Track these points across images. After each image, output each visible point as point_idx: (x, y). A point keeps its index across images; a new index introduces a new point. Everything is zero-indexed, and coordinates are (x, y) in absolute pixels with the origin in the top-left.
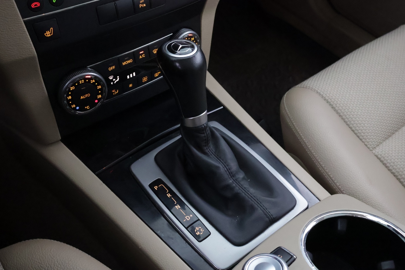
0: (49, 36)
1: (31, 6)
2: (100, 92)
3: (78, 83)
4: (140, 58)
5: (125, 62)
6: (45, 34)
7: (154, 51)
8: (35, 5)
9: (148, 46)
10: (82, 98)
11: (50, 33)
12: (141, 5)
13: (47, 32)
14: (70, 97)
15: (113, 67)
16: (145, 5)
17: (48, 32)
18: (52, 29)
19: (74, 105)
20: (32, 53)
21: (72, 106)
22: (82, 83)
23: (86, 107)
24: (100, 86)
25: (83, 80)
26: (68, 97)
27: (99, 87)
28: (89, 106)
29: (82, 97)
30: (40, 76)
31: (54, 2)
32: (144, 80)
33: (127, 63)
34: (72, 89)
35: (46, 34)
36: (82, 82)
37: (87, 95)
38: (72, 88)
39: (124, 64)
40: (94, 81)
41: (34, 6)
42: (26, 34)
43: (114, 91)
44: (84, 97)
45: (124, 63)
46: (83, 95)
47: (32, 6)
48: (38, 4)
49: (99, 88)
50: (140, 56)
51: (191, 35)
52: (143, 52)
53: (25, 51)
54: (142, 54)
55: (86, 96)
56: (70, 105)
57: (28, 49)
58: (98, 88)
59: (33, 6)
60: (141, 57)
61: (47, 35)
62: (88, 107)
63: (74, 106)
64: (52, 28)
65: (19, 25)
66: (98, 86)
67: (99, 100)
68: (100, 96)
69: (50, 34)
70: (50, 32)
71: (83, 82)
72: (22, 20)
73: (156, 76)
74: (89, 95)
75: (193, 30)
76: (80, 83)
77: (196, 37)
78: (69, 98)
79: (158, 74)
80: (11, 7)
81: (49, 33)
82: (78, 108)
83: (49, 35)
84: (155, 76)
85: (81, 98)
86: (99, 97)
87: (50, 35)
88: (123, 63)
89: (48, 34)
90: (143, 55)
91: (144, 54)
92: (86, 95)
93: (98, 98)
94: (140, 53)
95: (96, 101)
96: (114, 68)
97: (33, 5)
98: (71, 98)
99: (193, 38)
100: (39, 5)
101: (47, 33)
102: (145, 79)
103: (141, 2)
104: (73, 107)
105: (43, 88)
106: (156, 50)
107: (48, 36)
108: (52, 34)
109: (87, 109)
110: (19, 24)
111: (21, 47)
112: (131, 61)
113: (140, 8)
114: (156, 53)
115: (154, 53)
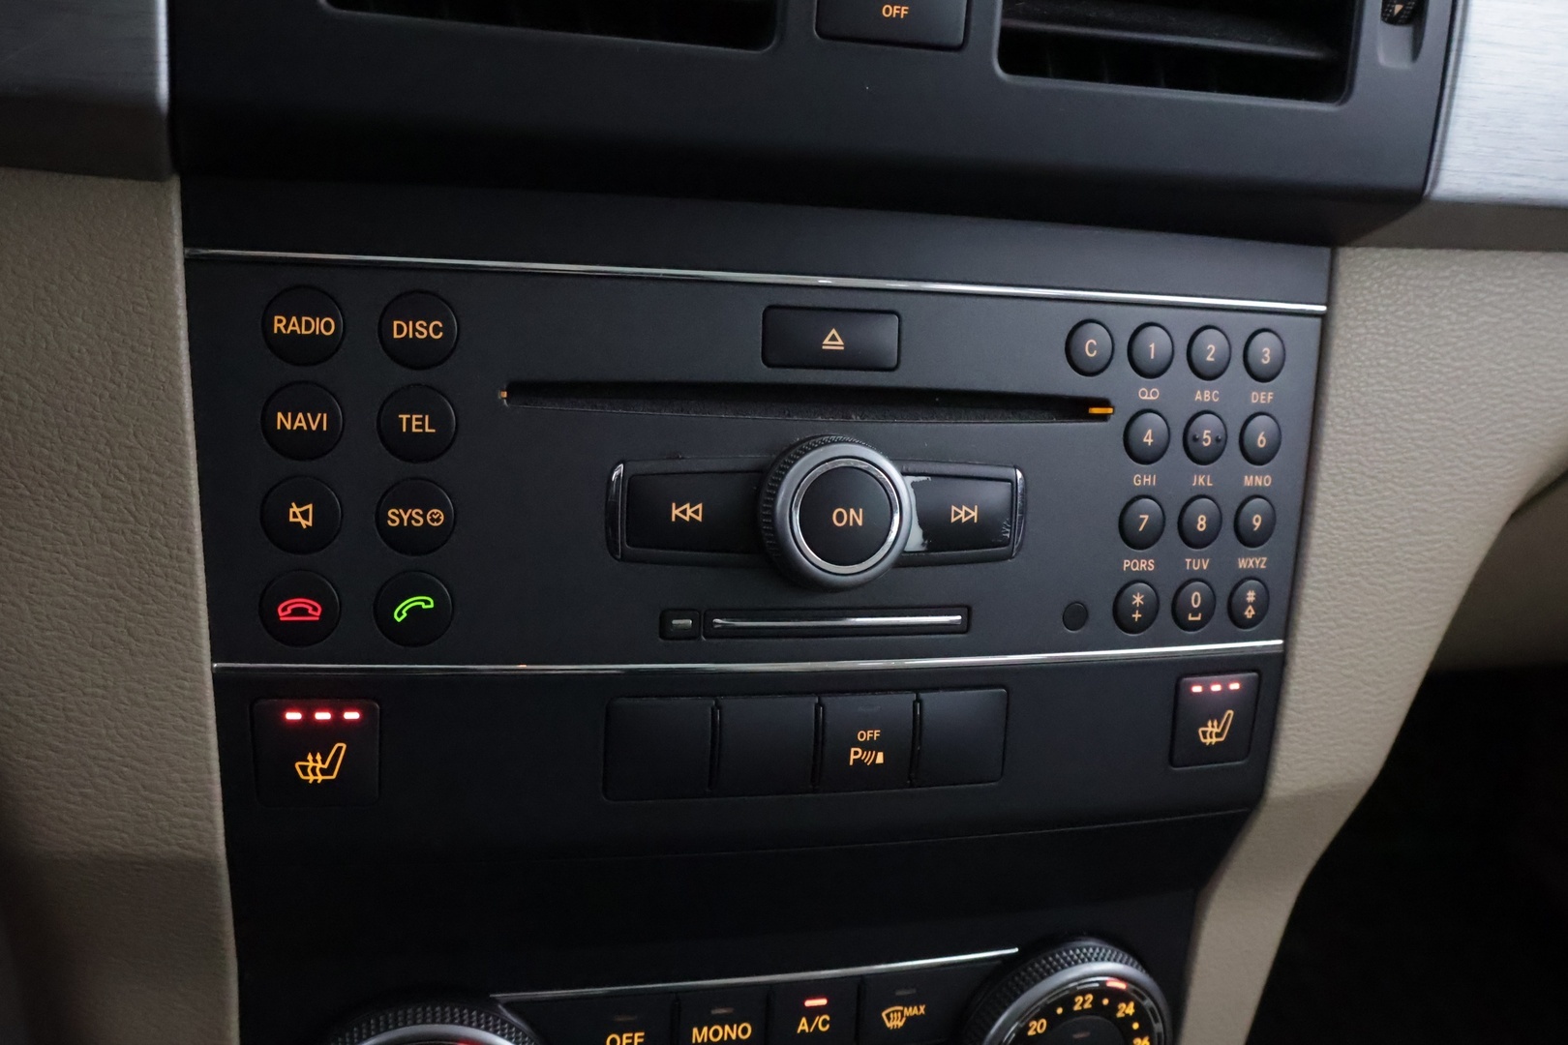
0: (316, 781)
1: (277, 608)
4: (800, 1028)
5: (705, 1029)
6: (297, 765)
7: (888, 1016)
8: (296, 612)
9: (862, 977)
11: (326, 766)
12: (856, 753)
13: (310, 757)
15: (632, 1038)
16: (880, 759)
17: (315, 761)
18: (340, 748)
20: (202, 843)
31: (399, 620)
33: (716, 1033)
35: (300, 766)
39: (700, 1036)
41: (289, 611)
42: (206, 740)
45: (700, 1032)
47: (280, 614)
48: (315, 609)
50: (804, 1020)
51: (1122, 986)
52: (823, 1002)
53: (168, 820)
54: (819, 1010)
57: (186, 816)
59: (284, 612)
60: (803, 1026)
61: (306, 774)
64: (344, 746)
65: (180, 687)
69: (321, 770)
70: (324, 762)
72: (207, 667)
75: (1143, 963)
77: (1148, 1003)
80: (176, 590)
81: (319, 765)
83: (315, 774)
87: (320, 778)
88: (695, 1031)
89: (314, 770)
90: (819, 1020)
91: (827, 1018)
94: (809, 1003)
96: (637, 1041)
97: (285, 609)
99: (1132, 1005)
100: (318, 614)
101: (311, 764)
103: (865, 736)
106: (902, 1012)
107: (311, 778)
108: (334, 777)
110: (185, 679)
111: (156, 797)
112: (744, 1031)
113: (851, 763)
114: (896, 1031)
115: (889, 1025)
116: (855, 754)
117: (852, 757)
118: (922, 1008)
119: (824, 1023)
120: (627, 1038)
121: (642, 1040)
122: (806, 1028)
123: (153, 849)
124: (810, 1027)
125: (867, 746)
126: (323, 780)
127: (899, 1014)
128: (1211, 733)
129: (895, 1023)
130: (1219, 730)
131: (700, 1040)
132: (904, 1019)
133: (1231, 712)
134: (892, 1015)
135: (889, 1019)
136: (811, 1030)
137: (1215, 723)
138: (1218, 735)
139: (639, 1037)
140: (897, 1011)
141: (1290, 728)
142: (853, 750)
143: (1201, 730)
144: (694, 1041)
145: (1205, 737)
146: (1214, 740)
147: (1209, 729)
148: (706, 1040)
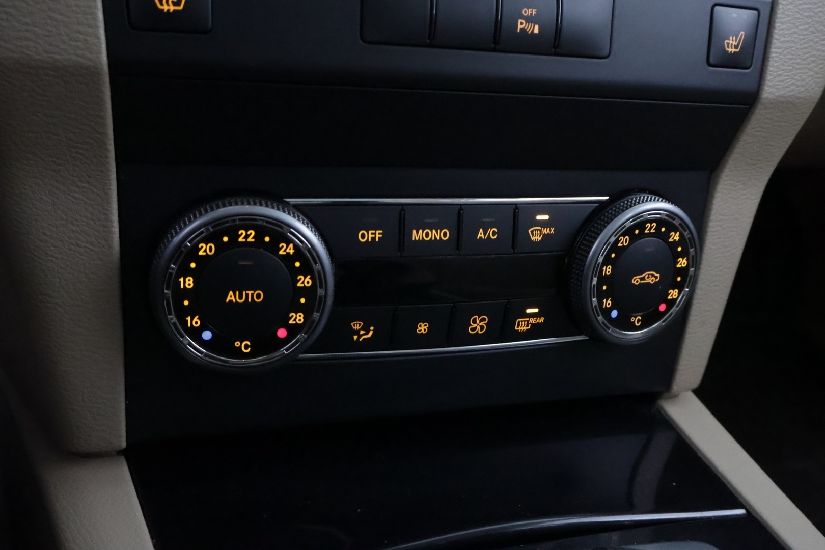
0: (168, 10)
2: (303, 300)
3: (234, 236)
4: (479, 235)
5: (420, 231)
7: (532, 232)
9: (516, 205)
10: (231, 297)
12: (521, 23)
14: (189, 282)
15: (375, 234)
16: (536, 30)
19: (196, 319)
20: (91, 53)
21: (189, 319)
22: (246, 244)
23: (237, 344)
24: (308, 279)
25: (253, 233)
26: (182, 280)
27: (305, 281)
28: (249, 344)
29: (231, 293)
30: (108, 170)
32: (475, 325)
33: (427, 235)
34: (205, 251)
36: (247, 236)
37: (252, 295)
38: (205, 249)
39: (418, 235)
40: (292, 252)
43: (357, 327)
44: (241, 298)
45: (417, 233)
46: (240, 288)
49: (303, 283)
50: (481, 230)
51: (672, 219)
52: (493, 220)
53: (67, 35)
54: (490, 224)
55: (247, 295)
56: (182, 313)
57: (80, 32)
58: (299, 284)
60: (481, 233)
61: (162, 4)
62: (246, 347)
63: (196, 322)
66: (303, 277)
67: (294, 330)
68: (298, 318)
69: (172, 1)
71: (250, 239)
73: (520, 329)
74: (258, 296)
76: (241, 239)
77: (687, 234)
78: (185, 282)
79: (528, 321)
82: (207, 335)
83: (168, 4)
84: (518, 327)
85: (228, 299)
86: (295, 320)
87: (172, 8)
88: (414, 232)
89: (167, 1)
90: (491, 231)
91: (496, 230)
92: (250, 293)
93: (291, 322)
94: (484, 220)
95: (282, 333)
96: (378, 236)
98: (192, 285)
99: (678, 234)
102: (478, 325)
103: (528, 12)
104: (189, 325)
105: (111, 221)
106: (541, 231)
107: (165, 7)
108: (181, 7)
109: (238, 353)
111: (58, 17)
112: (445, 234)
113: (519, 30)
114: (536, 243)
115: (533, 239)
116: (521, 25)
117: (520, 26)
118: (552, 230)
119: (494, 233)
120: (372, 234)
121: (381, 236)
122: (483, 235)
123: (58, 57)
124: (485, 236)
125: (529, 19)
126: (174, 10)
127: (539, 232)
128: (732, 44)
129: (536, 238)
130: (736, 44)
131: (417, 239)
132: (542, 235)
133: (742, 32)
134: (534, 232)
135: (533, 235)
136: (486, 238)
137: (734, 38)
138: (736, 47)
139: (379, 234)
140: (538, 230)
141: (776, 53)
142: (520, 21)
143: (726, 41)
144: (413, 239)
145: (728, 47)
146: (733, 50)
147: (731, 42)
148: (421, 239)
